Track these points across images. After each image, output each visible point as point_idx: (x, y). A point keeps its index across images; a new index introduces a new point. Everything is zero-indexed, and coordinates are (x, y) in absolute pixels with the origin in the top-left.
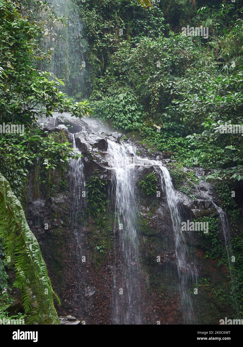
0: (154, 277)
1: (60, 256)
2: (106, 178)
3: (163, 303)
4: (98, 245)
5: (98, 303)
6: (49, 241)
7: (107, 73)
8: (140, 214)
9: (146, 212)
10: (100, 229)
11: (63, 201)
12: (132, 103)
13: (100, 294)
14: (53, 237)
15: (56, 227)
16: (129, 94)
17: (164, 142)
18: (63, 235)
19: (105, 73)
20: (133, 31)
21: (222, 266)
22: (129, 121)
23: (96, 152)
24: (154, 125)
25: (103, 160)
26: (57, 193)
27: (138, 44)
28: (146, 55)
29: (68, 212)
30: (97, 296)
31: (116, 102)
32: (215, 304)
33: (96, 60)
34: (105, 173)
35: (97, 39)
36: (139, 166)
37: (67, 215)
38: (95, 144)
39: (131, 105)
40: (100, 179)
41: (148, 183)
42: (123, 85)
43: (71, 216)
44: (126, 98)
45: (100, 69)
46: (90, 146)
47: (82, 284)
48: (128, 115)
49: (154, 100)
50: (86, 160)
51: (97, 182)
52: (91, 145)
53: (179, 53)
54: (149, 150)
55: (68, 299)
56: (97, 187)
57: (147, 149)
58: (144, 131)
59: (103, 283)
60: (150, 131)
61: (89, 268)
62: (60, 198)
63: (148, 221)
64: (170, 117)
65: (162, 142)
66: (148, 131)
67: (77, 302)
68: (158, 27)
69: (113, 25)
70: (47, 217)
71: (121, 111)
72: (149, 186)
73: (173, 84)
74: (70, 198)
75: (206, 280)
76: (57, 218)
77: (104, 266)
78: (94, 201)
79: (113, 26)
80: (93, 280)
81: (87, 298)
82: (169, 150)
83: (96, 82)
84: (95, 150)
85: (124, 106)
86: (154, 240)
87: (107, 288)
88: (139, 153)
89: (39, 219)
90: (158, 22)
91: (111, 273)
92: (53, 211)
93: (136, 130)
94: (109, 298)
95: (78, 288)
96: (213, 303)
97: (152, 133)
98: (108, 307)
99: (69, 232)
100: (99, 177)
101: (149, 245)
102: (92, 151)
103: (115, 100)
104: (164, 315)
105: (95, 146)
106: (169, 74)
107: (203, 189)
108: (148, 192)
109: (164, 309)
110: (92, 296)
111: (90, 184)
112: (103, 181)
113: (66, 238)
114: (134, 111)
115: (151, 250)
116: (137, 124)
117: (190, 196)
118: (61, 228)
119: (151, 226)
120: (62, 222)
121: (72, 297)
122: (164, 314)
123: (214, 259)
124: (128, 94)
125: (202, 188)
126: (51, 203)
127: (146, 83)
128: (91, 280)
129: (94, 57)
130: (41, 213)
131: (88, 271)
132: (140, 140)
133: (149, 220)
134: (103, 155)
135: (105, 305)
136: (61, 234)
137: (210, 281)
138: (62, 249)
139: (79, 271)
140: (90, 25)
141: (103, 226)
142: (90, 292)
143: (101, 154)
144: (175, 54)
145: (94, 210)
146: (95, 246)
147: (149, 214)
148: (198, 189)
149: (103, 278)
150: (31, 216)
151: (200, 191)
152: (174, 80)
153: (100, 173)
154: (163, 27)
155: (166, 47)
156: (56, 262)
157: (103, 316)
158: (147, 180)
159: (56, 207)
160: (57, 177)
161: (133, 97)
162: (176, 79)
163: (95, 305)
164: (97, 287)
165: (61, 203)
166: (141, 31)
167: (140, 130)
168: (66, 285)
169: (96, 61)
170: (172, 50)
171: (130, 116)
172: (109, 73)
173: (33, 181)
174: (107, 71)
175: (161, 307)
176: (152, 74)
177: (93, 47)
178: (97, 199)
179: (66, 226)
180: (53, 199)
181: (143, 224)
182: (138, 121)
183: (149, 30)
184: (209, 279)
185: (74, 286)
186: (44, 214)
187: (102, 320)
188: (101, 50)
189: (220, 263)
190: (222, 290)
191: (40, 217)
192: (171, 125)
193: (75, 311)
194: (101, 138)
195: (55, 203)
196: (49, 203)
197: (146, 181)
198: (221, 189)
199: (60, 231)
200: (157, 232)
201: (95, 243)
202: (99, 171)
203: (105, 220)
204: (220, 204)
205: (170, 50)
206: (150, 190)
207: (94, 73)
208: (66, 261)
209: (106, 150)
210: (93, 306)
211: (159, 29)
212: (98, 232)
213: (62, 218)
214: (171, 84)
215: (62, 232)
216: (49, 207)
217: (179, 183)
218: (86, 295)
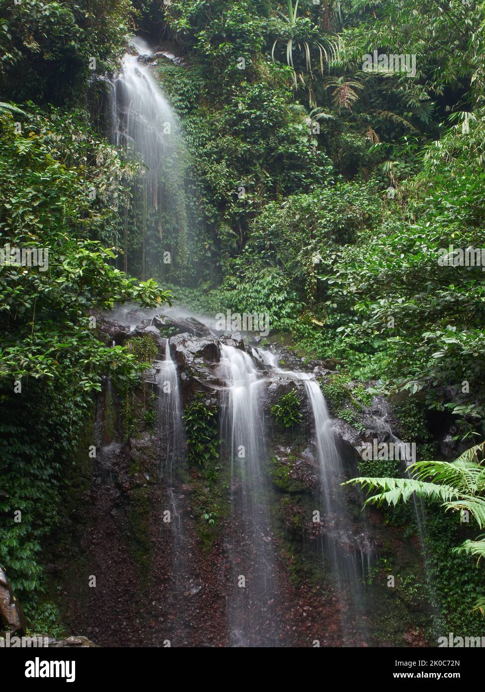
0: (302, 560)
1: (144, 532)
2: (215, 404)
3: (319, 602)
4: (207, 512)
5: (206, 606)
6: (127, 508)
7: (247, 250)
8: (276, 459)
9: (286, 455)
10: (210, 486)
11: (150, 444)
12: (280, 290)
13: (210, 591)
14: (132, 502)
15: (138, 486)
16: (276, 278)
17: (329, 345)
18: (148, 498)
19: (243, 250)
20: (286, 187)
21: (411, 537)
22: (275, 317)
23: (200, 364)
24: (314, 321)
25: (211, 376)
26: (141, 432)
27: (284, 203)
28: (297, 217)
29: (158, 462)
30: (204, 594)
31: (256, 291)
32: (402, 600)
33: (228, 233)
34: (213, 396)
35: (230, 202)
36: (271, 383)
37: (155, 465)
38: (199, 352)
39: (278, 293)
40: (205, 406)
41: (286, 409)
42: (268, 264)
43: (164, 467)
44: (271, 284)
45: (235, 245)
46: (191, 355)
47: (181, 575)
48: (274, 308)
49: (310, 282)
50: (184, 376)
51: (200, 411)
52: (193, 353)
53: (345, 210)
54: (303, 359)
55: (158, 600)
56: (201, 419)
57: (300, 358)
58: (298, 330)
59: (215, 573)
60: (307, 330)
61: (191, 549)
62: (145, 439)
63: (289, 469)
64: (335, 306)
65: (324, 345)
66: (304, 329)
67: (173, 605)
68: (324, 179)
69: (253, 181)
70: (124, 471)
71: (262, 303)
72: (287, 413)
73: (338, 256)
74: (161, 439)
75: (385, 561)
76: (140, 472)
77: (217, 544)
78: (199, 442)
79: (253, 183)
80: (199, 569)
81: (188, 599)
82: (336, 356)
83: (230, 265)
84: (198, 360)
85: (268, 296)
86: (300, 500)
87: (221, 581)
88: (283, 363)
89: (111, 474)
90: (323, 172)
91: (228, 557)
92: (133, 461)
93: (286, 330)
94: (224, 597)
95: (175, 582)
96: (399, 598)
97: (309, 333)
98: (222, 612)
99: (158, 492)
100: (204, 402)
101: (291, 508)
102: (193, 362)
103: (255, 288)
104: (322, 621)
105: (199, 354)
106: (330, 242)
107: (377, 413)
108: (287, 423)
109: (322, 611)
110: (197, 594)
111: (191, 415)
112: (210, 408)
113: (154, 503)
114: (283, 302)
115: (295, 516)
116: (287, 321)
117: (354, 426)
118: (146, 487)
119: (295, 476)
120: (148, 478)
121: (164, 596)
122: (322, 619)
123: (398, 527)
124: (273, 278)
125: (376, 411)
126: (131, 448)
127: (299, 258)
128: (195, 569)
129: (226, 229)
130: (114, 464)
131: (190, 555)
132: (292, 344)
133: (292, 467)
134: (212, 368)
135: (218, 608)
136: (146, 496)
137: (393, 563)
138: (148, 520)
139: (176, 555)
140: (218, 184)
141: (215, 481)
142: (193, 587)
143: (208, 366)
144: (339, 212)
145: (199, 455)
146: (203, 514)
147: (291, 458)
148: (369, 414)
149: (215, 564)
150: (99, 470)
151: (371, 417)
152: (338, 251)
153: (205, 396)
154: (332, 180)
155: (324, 202)
156: (139, 542)
157: (214, 627)
158: (284, 404)
159: (138, 453)
160: (139, 407)
161: (282, 281)
162: (341, 248)
163: (201, 608)
164: (205, 580)
165: (147, 448)
166: (298, 187)
167: (291, 329)
168: (155, 577)
169: (229, 235)
170: (334, 207)
171: (276, 310)
172: (250, 250)
173: (103, 415)
174: (247, 247)
175: (315, 607)
176: (307, 244)
177: (224, 214)
178: (202, 439)
179: (154, 484)
180: (133, 441)
181: (280, 475)
182: (289, 316)
183: (309, 185)
184: (391, 559)
185: (169, 579)
186: (119, 466)
187: (212, 632)
188: (237, 218)
189: (408, 531)
190: (412, 576)
191: (112, 472)
192: (338, 318)
193: (169, 619)
194: (210, 343)
195: (136, 447)
196: (127, 448)
197: (282, 406)
198: (404, 412)
199: (143, 493)
200: (305, 486)
201: (201, 508)
202: (203, 393)
203: (218, 470)
204: (403, 436)
205: (331, 207)
206: (290, 420)
207: (226, 251)
208: (154, 540)
209: (218, 361)
210: (198, 611)
211: (326, 183)
212: (206, 490)
213: (147, 471)
214: (333, 257)
215: (148, 494)
216: (127, 455)
217: (337, 407)
218: (186, 594)
